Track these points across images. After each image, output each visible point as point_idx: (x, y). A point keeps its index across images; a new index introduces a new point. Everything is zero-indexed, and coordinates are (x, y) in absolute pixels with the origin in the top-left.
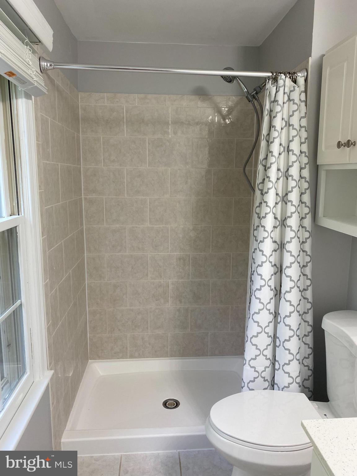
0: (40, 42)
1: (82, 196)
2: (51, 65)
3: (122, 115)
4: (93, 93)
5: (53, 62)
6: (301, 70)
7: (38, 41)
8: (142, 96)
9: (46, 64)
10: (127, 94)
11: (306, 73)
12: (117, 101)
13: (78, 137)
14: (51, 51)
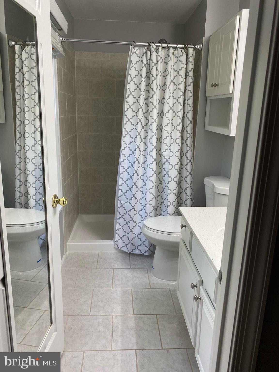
0: (62, 29)
1: (76, 114)
2: (65, 39)
3: (100, 66)
4: (83, 52)
5: (66, 38)
6: (200, 44)
7: (61, 29)
8: (112, 54)
9: (62, 39)
10: (104, 53)
11: (202, 46)
12: (98, 57)
13: (74, 78)
14: (66, 34)
